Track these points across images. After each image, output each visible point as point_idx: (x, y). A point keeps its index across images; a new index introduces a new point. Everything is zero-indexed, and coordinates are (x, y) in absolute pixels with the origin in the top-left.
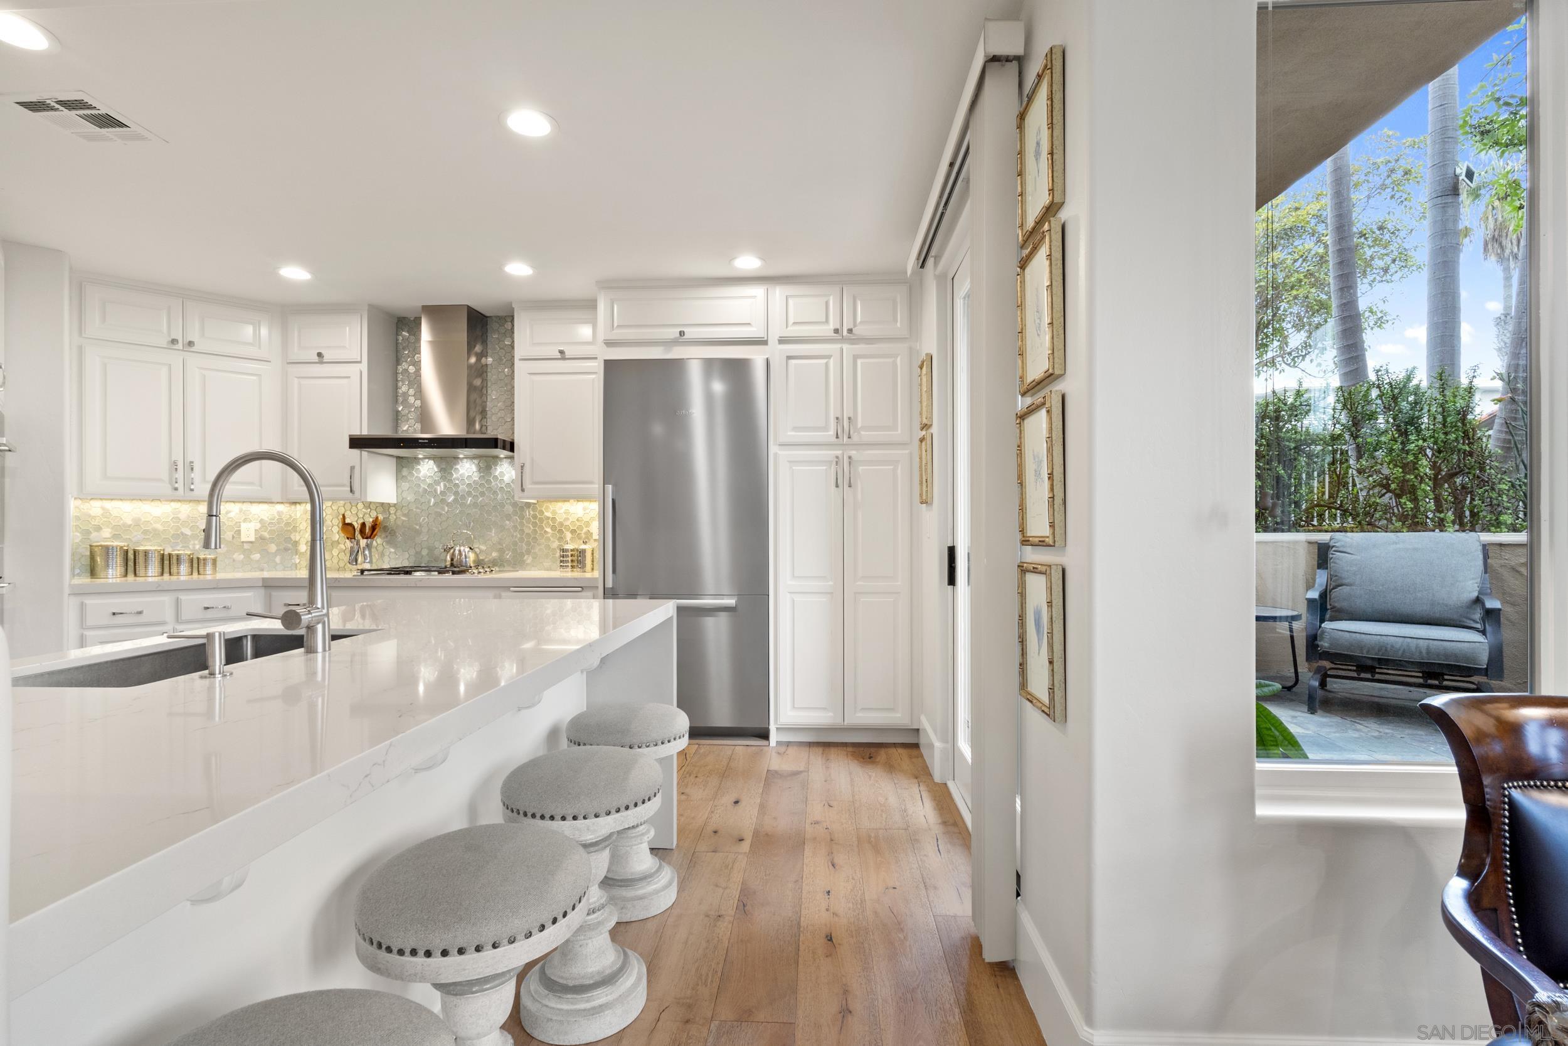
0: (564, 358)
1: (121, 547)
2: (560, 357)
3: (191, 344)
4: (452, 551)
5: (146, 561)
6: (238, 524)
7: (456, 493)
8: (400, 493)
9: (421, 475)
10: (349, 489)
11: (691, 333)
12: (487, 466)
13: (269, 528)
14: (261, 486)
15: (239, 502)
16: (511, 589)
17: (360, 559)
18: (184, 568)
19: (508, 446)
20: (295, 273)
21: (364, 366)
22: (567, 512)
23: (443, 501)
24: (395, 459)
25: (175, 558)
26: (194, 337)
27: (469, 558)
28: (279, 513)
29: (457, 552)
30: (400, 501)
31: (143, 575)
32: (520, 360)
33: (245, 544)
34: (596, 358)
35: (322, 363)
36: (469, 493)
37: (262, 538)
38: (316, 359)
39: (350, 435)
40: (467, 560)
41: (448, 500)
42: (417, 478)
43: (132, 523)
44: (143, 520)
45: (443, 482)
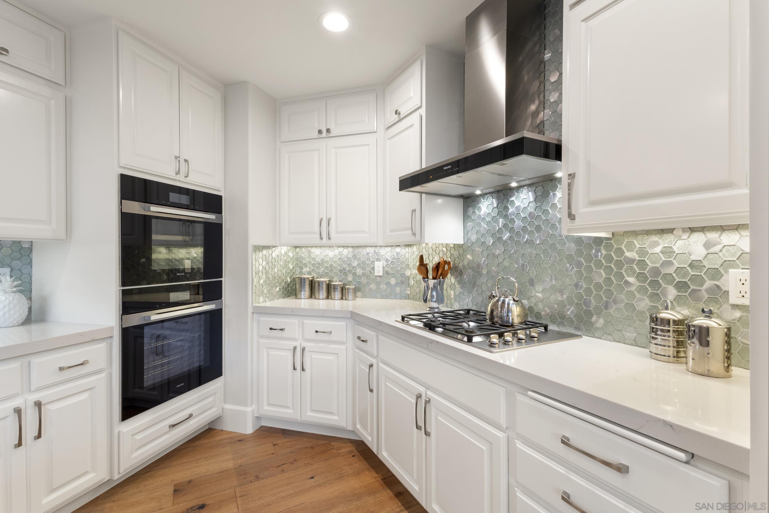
1: (310, 278)
3: (329, 131)
4: (497, 299)
5: (319, 289)
6: (373, 262)
7: (511, 230)
8: (466, 233)
9: (482, 213)
10: (412, 233)
13: (391, 266)
15: (374, 246)
18: (338, 295)
19: (553, 151)
21: (423, 111)
22: (668, 251)
23: (500, 239)
24: (461, 200)
28: (398, 254)
29: (500, 303)
30: (466, 241)
31: (318, 298)
33: (377, 278)
35: (400, 120)
36: (524, 229)
37: (387, 273)
38: (396, 118)
39: (400, 176)
41: (504, 239)
42: (479, 216)
43: (320, 262)
44: (325, 260)
45: (501, 218)
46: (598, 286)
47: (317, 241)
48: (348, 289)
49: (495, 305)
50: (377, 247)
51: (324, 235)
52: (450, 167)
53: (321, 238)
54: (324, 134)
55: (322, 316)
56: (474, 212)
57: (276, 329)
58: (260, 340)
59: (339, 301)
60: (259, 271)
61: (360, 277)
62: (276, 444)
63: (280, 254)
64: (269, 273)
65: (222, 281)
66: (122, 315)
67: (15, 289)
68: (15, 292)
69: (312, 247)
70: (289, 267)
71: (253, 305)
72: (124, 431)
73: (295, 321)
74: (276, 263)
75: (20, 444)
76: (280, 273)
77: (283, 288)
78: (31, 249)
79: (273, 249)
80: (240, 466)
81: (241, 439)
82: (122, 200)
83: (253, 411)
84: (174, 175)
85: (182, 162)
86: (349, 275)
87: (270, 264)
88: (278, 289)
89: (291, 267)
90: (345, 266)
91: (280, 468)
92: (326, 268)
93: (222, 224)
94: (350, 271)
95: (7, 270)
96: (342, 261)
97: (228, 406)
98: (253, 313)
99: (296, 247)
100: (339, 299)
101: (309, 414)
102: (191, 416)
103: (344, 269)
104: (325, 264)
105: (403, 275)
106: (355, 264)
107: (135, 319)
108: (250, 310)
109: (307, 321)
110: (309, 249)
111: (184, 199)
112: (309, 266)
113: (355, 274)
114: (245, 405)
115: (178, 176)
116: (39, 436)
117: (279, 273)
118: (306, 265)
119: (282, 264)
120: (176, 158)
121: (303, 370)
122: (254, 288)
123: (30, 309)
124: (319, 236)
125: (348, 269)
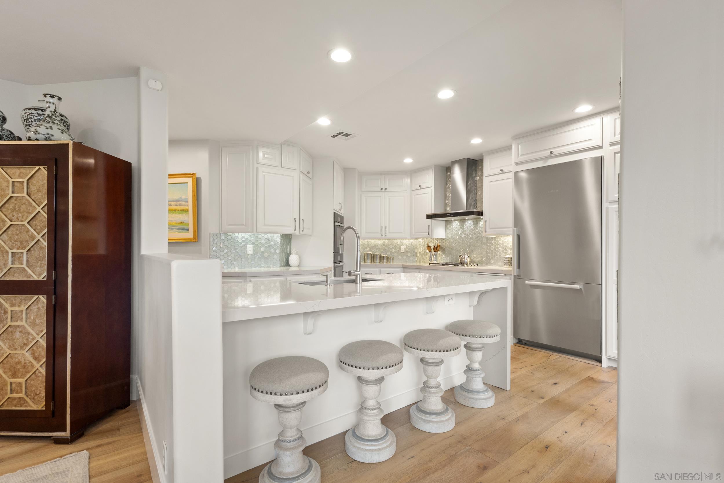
0: (503, 173)
1: (371, 253)
2: (501, 173)
3: (386, 189)
4: (462, 256)
5: (376, 258)
6: (400, 246)
7: (465, 234)
8: (446, 234)
10: (428, 233)
11: (556, 151)
12: (476, 223)
13: (409, 248)
14: (404, 234)
15: (400, 239)
16: (477, 273)
17: (432, 260)
18: (385, 260)
19: (481, 214)
20: (408, 160)
21: (433, 188)
23: (461, 237)
24: (445, 222)
25: (383, 257)
26: (387, 186)
27: (467, 260)
28: (412, 242)
29: (463, 257)
30: (447, 237)
31: (375, 262)
32: (486, 177)
33: (402, 253)
34: (511, 172)
35: (421, 189)
36: (470, 234)
37: (407, 251)
38: (419, 188)
39: (427, 214)
40: (467, 261)
41: (463, 237)
42: (452, 228)
44: (376, 245)
45: (461, 229)
46: (492, 251)
47: (379, 236)
48: (389, 258)
49: (462, 258)
50: (402, 240)
52: (450, 214)
54: (383, 190)
56: (450, 227)
59: (386, 263)
61: (394, 253)
82: (334, 220)
86: (389, 252)
92: (377, 249)
94: (389, 250)
103: (386, 249)
105: (414, 252)
106: (391, 247)
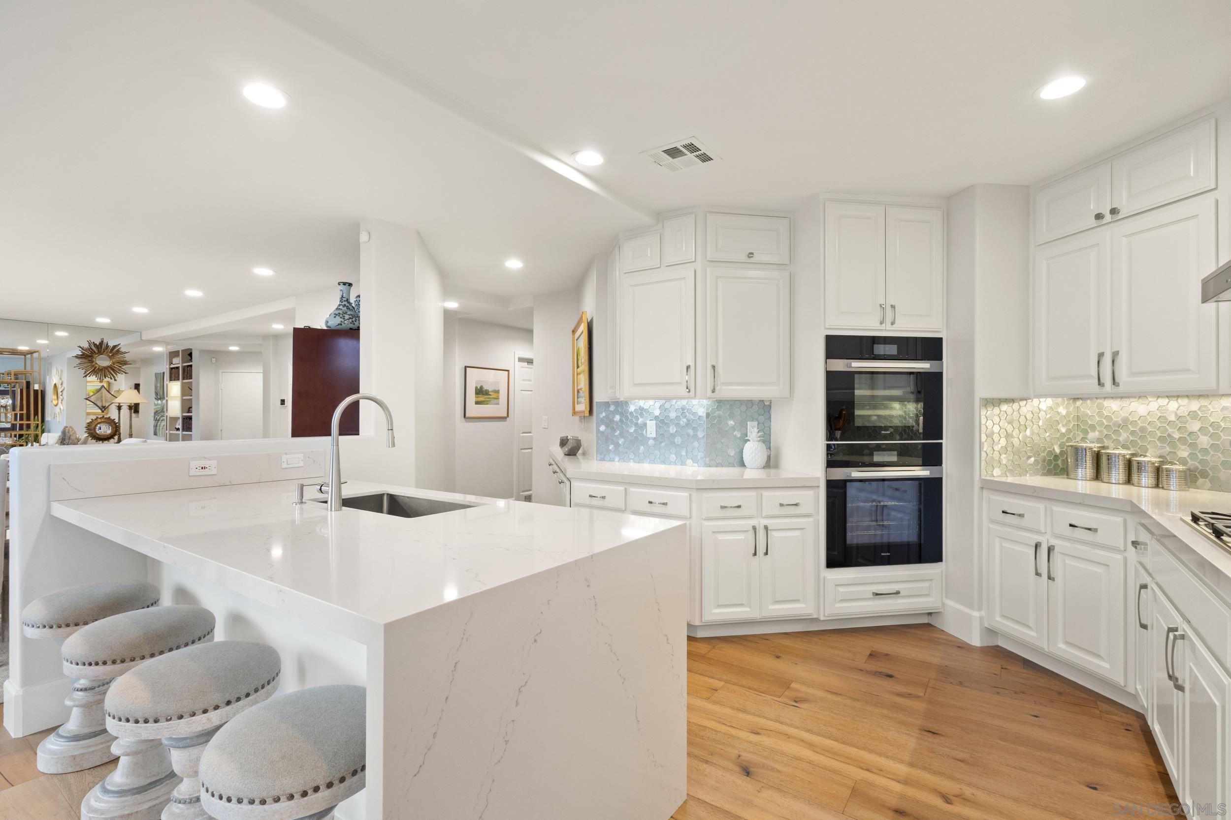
1: (1097, 449)
3: (1116, 211)
5: (1111, 467)
18: (1147, 479)
26: (1120, 201)
31: (1107, 481)
43: (1121, 423)
44: (1131, 419)
47: (1096, 389)
48: (1168, 470)
51: (1107, 379)
53: (1100, 384)
54: (1108, 218)
55: (1080, 503)
57: (1014, 514)
58: (991, 526)
59: (1150, 489)
60: (993, 433)
61: (1205, 451)
62: (1006, 669)
63: (1038, 410)
64: (1012, 437)
65: (942, 443)
66: (827, 468)
67: (759, 439)
68: (759, 441)
69: (1105, 398)
70: (1058, 431)
71: (983, 477)
72: (829, 578)
73: (1040, 506)
74: (1029, 423)
75: (755, 554)
76: (1038, 438)
77: (1044, 461)
78: (770, 406)
79: (1023, 403)
80: (946, 666)
81: (963, 646)
82: (827, 360)
83: (981, 618)
84: (879, 325)
85: (889, 310)
86: (1183, 447)
87: (1016, 424)
88: (1032, 459)
89: (1063, 430)
90: (1173, 430)
91: (997, 690)
92: (1133, 433)
93: (941, 373)
94: (1182, 440)
95: (755, 423)
96: (1165, 423)
97: (950, 603)
98: (982, 488)
99: (1076, 399)
100: (1150, 486)
101: (1062, 646)
102: (898, 593)
103: (1169, 435)
104: (1129, 426)
106: (1195, 426)
107: (839, 474)
108: (977, 485)
109: (1058, 509)
110: (1099, 401)
111: (892, 349)
112: (1098, 428)
113: (1193, 446)
114: (971, 607)
115: (884, 325)
116: (766, 553)
117: (1036, 438)
118: (1093, 427)
119: (1041, 423)
120: (881, 305)
121: (1049, 578)
122: (984, 455)
123: (769, 457)
124: (1097, 381)
125: (1177, 435)
